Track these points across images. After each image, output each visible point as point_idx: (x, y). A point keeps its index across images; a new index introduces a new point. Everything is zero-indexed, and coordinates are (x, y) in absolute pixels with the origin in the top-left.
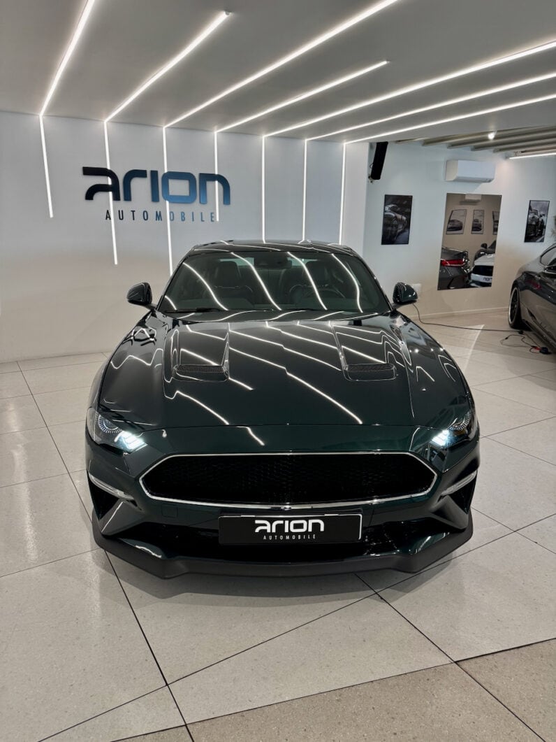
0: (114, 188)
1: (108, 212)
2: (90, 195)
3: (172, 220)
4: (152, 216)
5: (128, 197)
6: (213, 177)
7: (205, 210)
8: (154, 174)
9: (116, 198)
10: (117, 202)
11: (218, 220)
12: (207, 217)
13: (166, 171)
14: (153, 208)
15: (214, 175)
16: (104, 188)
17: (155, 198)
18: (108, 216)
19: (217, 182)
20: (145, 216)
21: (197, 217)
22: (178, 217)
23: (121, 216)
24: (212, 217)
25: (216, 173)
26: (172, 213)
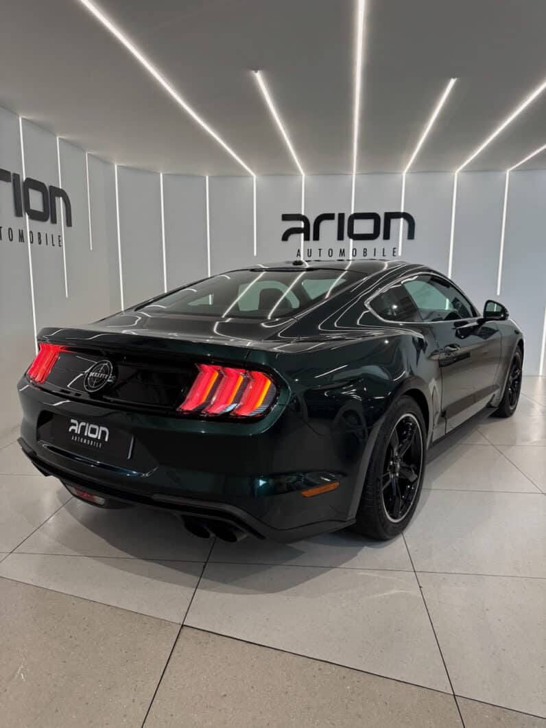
0: (306, 231)
1: (299, 251)
2: (285, 237)
4: (336, 252)
5: (316, 238)
6: (397, 215)
7: (388, 245)
8: (341, 216)
9: (307, 238)
10: (307, 242)
11: (400, 254)
12: (389, 252)
13: (352, 213)
14: (337, 246)
15: (400, 213)
16: (296, 231)
17: (340, 237)
18: (298, 254)
19: (402, 219)
20: (330, 253)
21: (379, 251)
22: (360, 252)
23: (309, 252)
24: (394, 252)
25: (402, 211)
26: (354, 249)
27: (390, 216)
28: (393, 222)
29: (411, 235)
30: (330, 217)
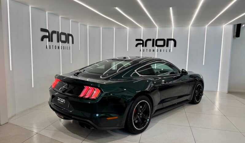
0: (143, 44)
1: (140, 50)
2: (137, 46)
3: (157, 51)
4: (152, 50)
6: (171, 40)
7: (168, 48)
9: (143, 46)
10: (143, 47)
11: (171, 51)
12: (168, 51)
13: (157, 39)
14: (152, 48)
16: (140, 44)
17: (153, 46)
18: (140, 51)
19: (172, 41)
20: (150, 50)
21: (165, 51)
22: (159, 51)
23: (144, 51)
25: (172, 38)
26: (157, 50)
27: (169, 40)
28: (170, 42)
29: (175, 45)
30: (150, 40)
